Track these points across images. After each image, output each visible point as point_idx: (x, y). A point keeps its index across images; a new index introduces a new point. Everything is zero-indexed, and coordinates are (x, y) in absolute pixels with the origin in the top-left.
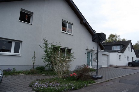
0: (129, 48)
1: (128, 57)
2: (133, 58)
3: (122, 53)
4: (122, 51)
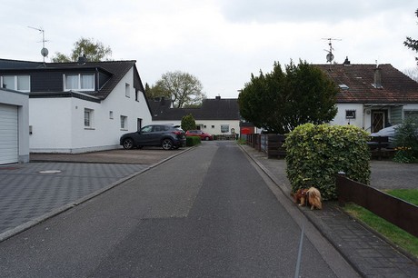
0: (127, 85)
1: (123, 118)
2: (140, 120)
3: (98, 101)
4: (101, 94)
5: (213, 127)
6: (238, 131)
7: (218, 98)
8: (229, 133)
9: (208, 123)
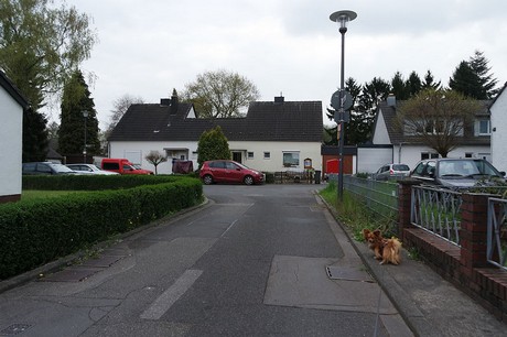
5: (267, 155)
6: (318, 164)
7: (279, 100)
8: (300, 169)
9: (258, 148)
